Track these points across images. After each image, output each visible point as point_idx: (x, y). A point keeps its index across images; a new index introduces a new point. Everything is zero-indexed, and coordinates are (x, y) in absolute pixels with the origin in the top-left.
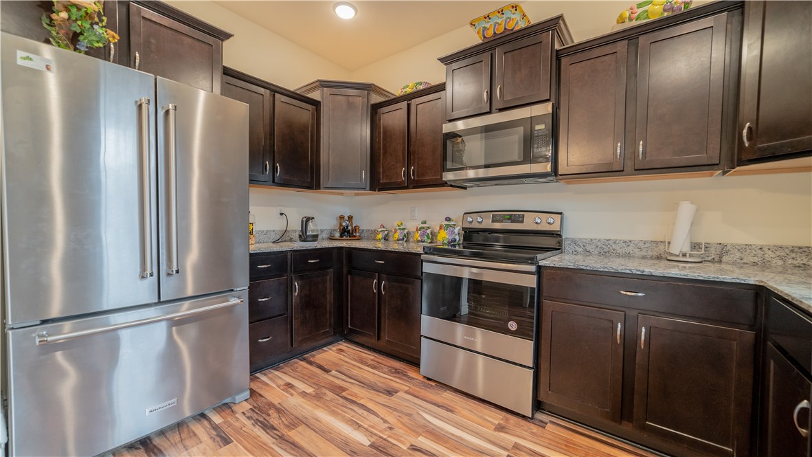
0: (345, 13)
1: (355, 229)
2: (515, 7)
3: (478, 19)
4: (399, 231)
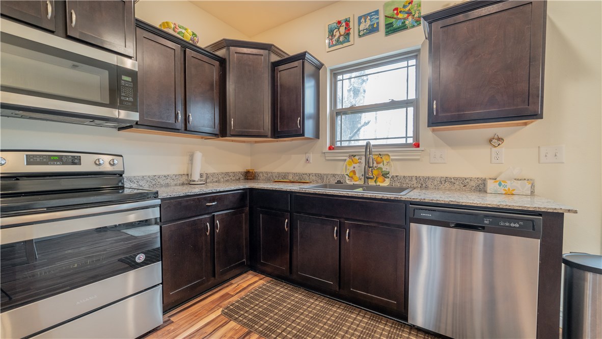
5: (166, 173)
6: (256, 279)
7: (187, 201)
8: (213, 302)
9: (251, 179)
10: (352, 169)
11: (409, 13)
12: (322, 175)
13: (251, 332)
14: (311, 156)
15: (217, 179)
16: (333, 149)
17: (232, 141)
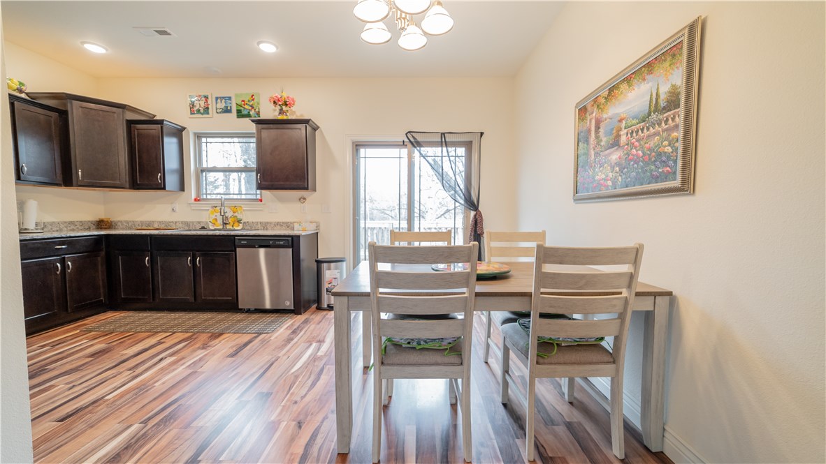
7: (34, 244)
9: (105, 227)
10: (214, 217)
11: (253, 107)
12: (188, 223)
14: (177, 207)
15: (57, 229)
16: (199, 200)
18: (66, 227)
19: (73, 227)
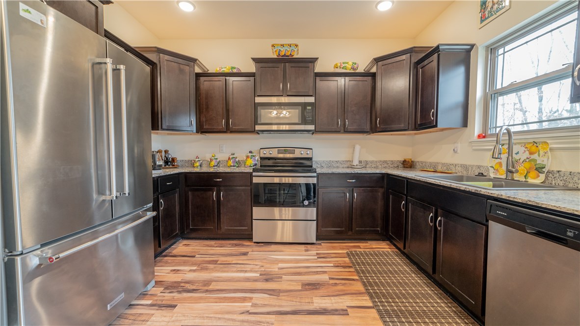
0: (187, 8)
1: (173, 160)
2: (297, 46)
3: (278, 45)
4: (214, 160)
5: (337, 160)
6: (387, 247)
8: (346, 246)
9: (407, 167)
12: (467, 166)
13: (352, 267)
14: (459, 146)
15: (375, 166)
16: (484, 137)
17: (391, 135)
18: (381, 165)
19: (386, 165)
